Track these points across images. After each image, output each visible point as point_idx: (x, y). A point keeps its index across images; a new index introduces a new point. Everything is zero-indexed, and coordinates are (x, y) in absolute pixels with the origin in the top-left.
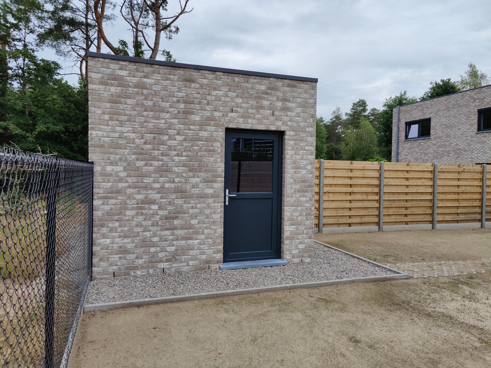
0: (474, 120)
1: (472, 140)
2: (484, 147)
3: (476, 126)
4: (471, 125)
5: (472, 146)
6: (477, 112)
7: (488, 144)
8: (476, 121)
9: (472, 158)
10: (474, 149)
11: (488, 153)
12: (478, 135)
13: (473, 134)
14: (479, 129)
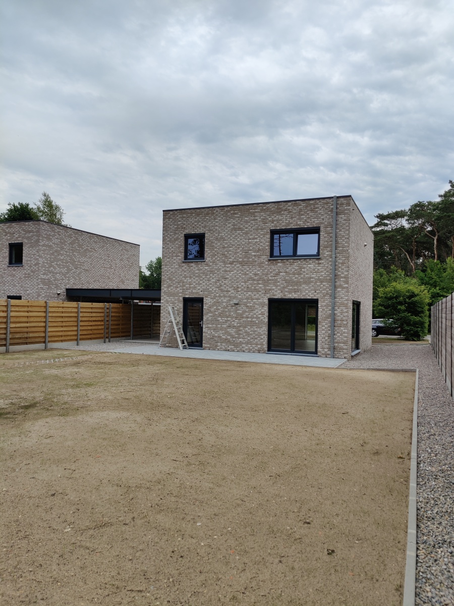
0: (6, 253)
1: (4, 273)
2: (14, 280)
3: (7, 260)
4: (3, 257)
5: (4, 279)
6: (8, 246)
7: (17, 277)
8: (7, 254)
9: (4, 290)
10: (6, 282)
11: (17, 286)
12: (9, 269)
13: (5, 266)
14: (10, 263)
